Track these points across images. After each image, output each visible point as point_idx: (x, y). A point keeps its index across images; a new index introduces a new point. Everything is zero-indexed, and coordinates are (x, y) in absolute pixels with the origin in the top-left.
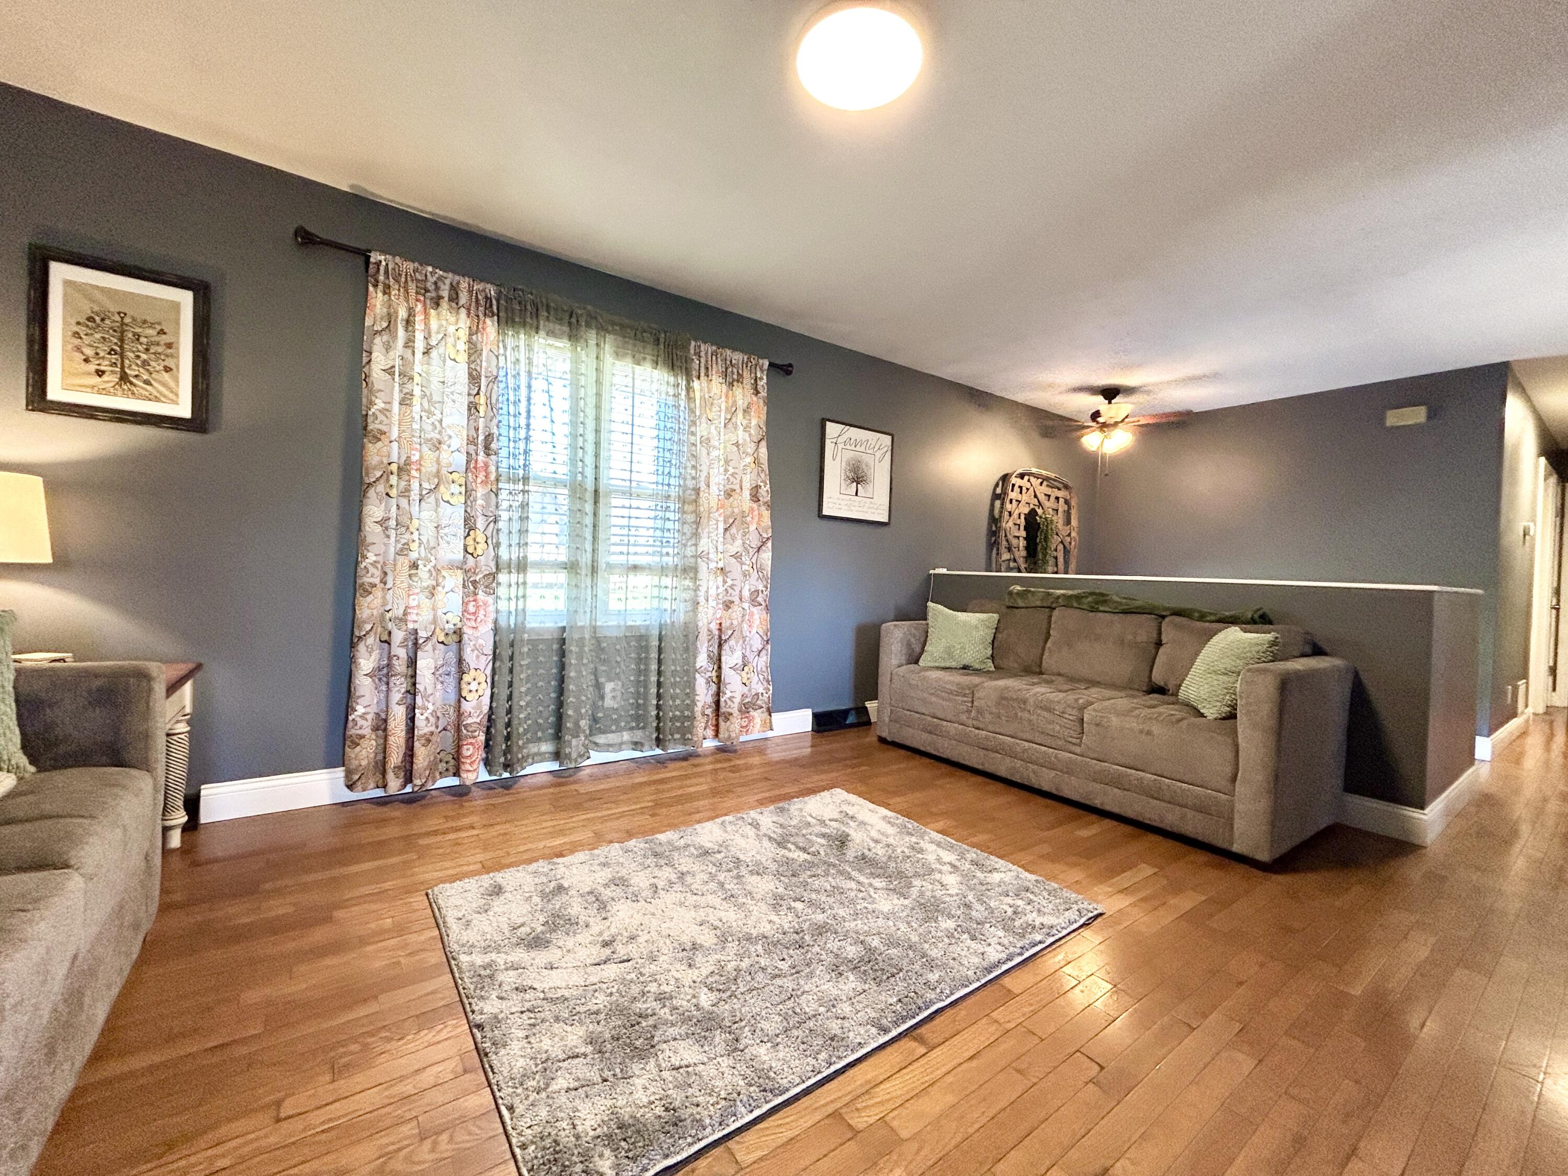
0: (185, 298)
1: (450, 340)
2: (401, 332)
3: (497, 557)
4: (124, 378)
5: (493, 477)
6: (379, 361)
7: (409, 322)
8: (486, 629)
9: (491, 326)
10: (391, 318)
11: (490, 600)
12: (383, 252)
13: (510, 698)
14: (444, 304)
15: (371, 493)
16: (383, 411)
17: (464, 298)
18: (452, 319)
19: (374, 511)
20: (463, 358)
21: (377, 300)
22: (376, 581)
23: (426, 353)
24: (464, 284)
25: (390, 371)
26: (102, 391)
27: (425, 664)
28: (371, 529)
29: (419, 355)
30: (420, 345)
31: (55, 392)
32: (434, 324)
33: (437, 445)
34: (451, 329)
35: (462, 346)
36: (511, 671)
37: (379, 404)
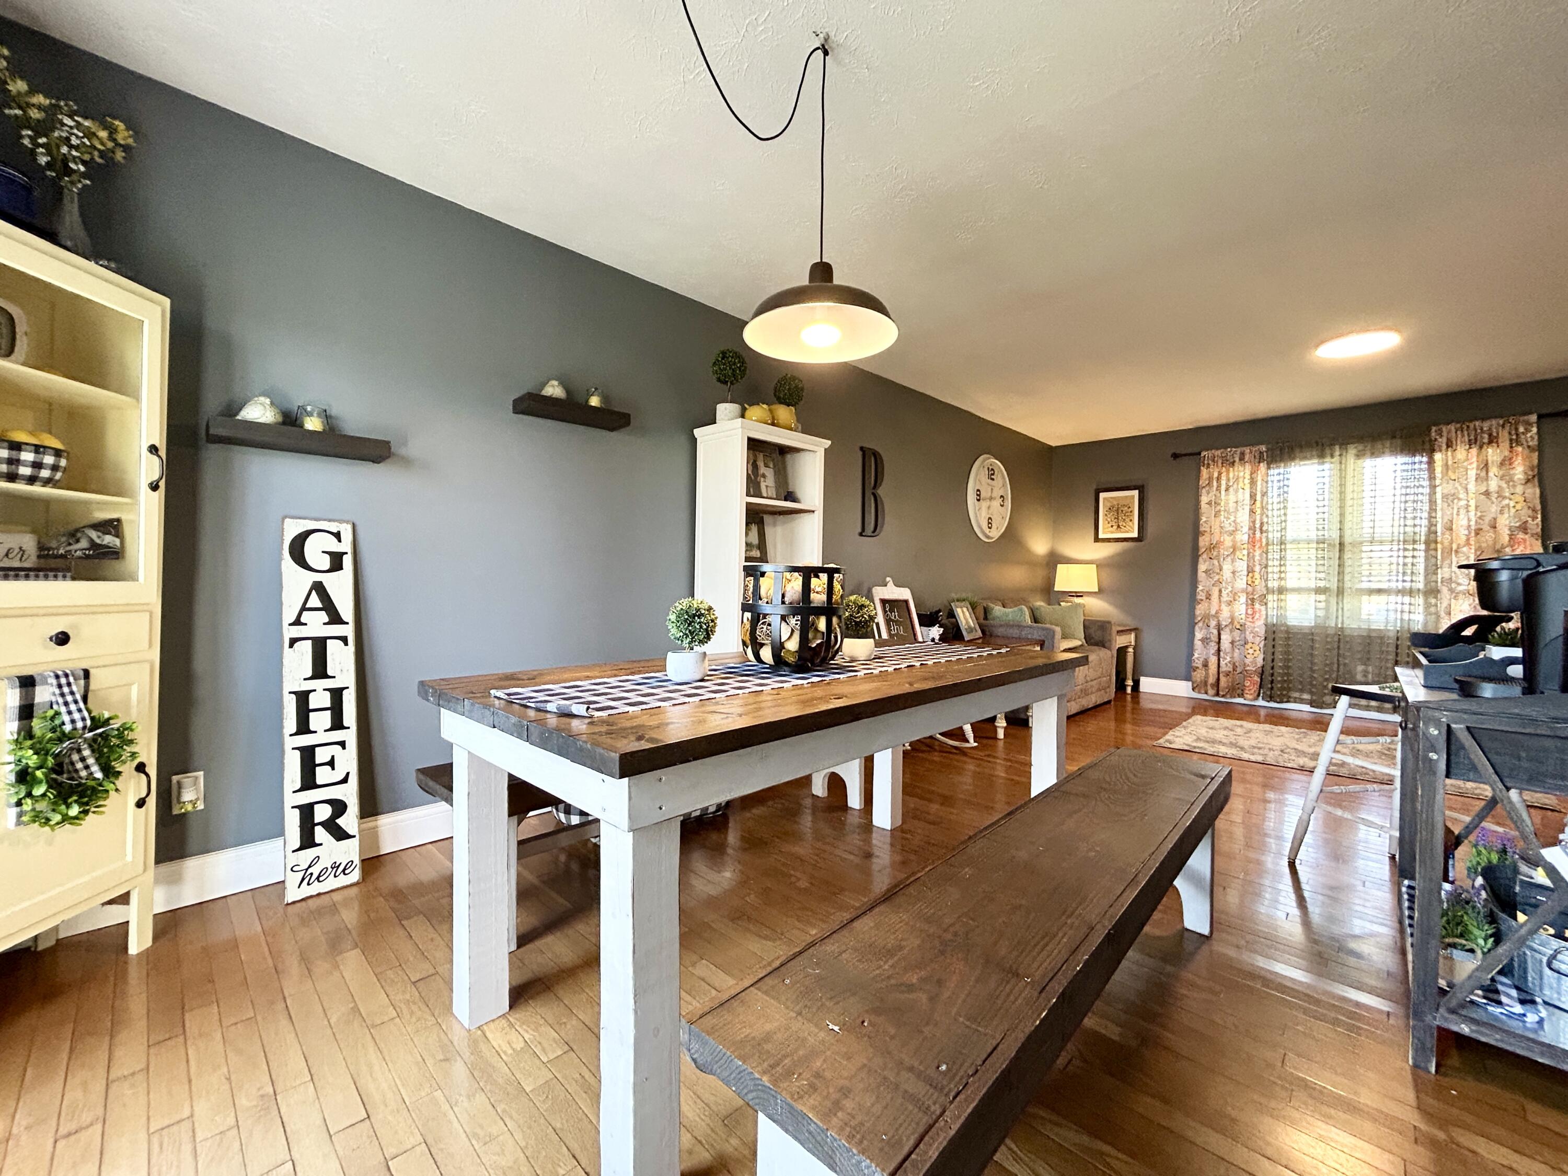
0: (1136, 493)
1: (1241, 480)
2: (1215, 483)
3: (1266, 586)
4: (1119, 526)
5: (1264, 544)
6: (1204, 499)
7: (1218, 479)
8: (1260, 623)
9: (1263, 466)
10: (1210, 479)
11: (1263, 608)
12: (1207, 450)
13: (1273, 660)
14: (1236, 464)
15: (1200, 559)
16: (1205, 522)
17: (1247, 458)
18: (1241, 468)
19: (1202, 567)
20: (1247, 487)
21: (1204, 472)
22: (1204, 598)
23: (1227, 490)
24: (1247, 450)
25: (1209, 503)
26: (1112, 532)
27: (1226, 638)
28: (1201, 575)
29: (1223, 492)
30: (1223, 487)
31: (1101, 536)
32: (1231, 475)
33: (1232, 533)
34: (1241, 474)
35: (1247, 481)
36: (1274, 646)
37: (1204, 519)
